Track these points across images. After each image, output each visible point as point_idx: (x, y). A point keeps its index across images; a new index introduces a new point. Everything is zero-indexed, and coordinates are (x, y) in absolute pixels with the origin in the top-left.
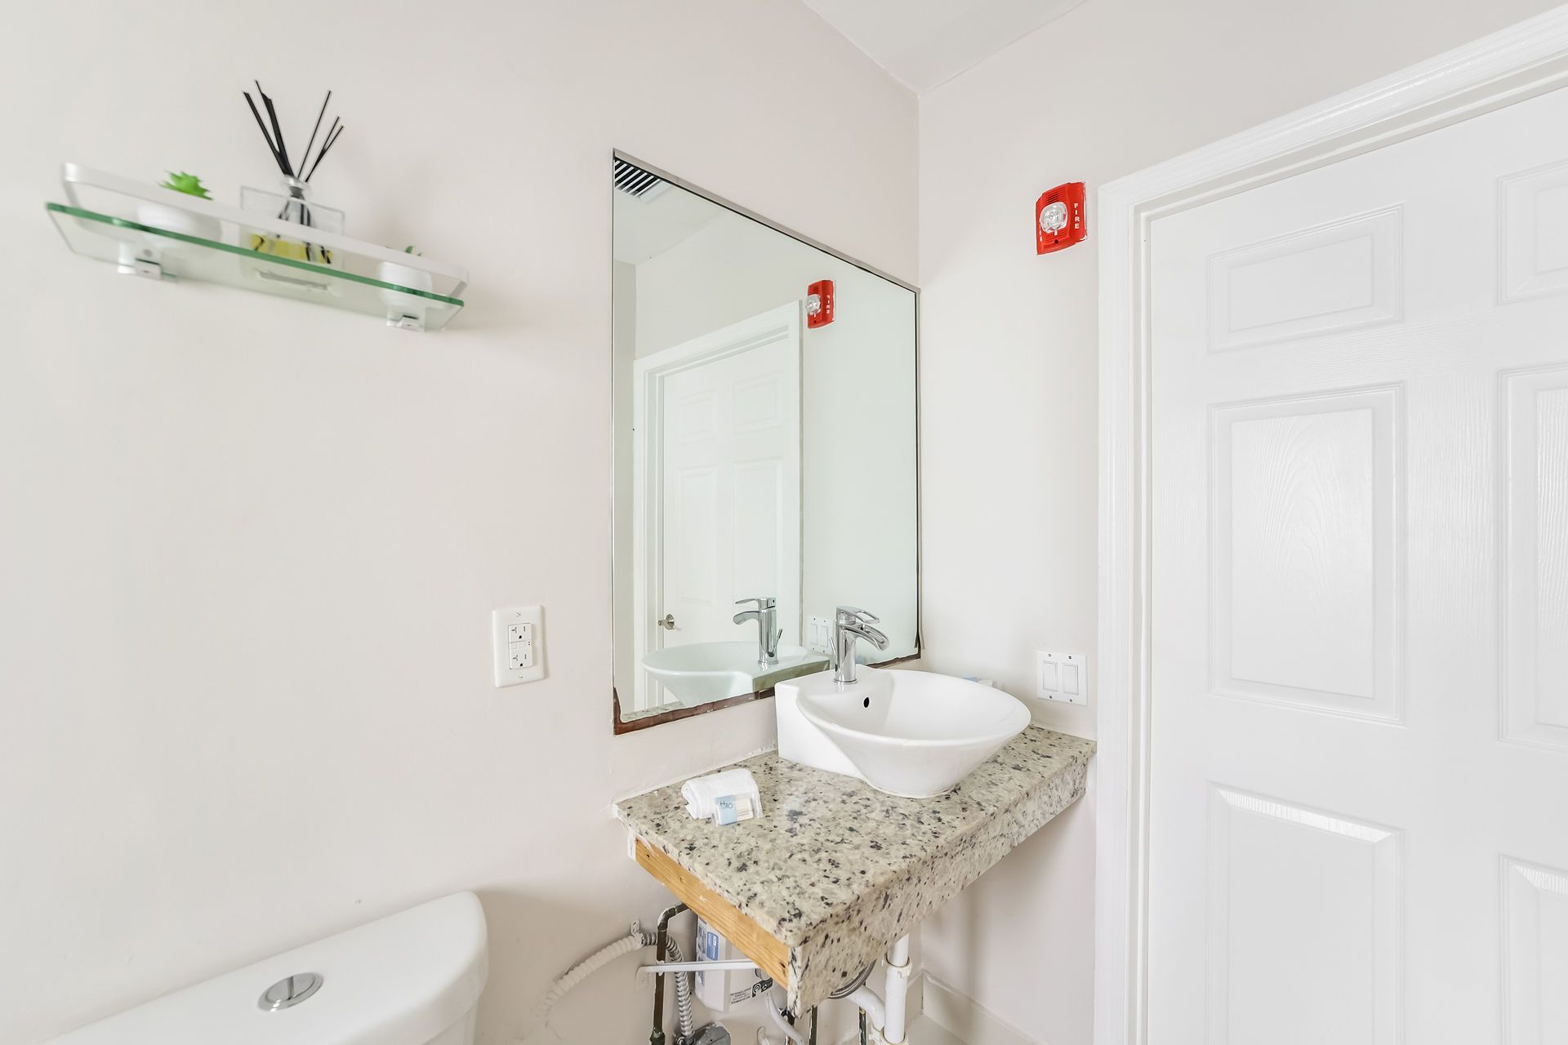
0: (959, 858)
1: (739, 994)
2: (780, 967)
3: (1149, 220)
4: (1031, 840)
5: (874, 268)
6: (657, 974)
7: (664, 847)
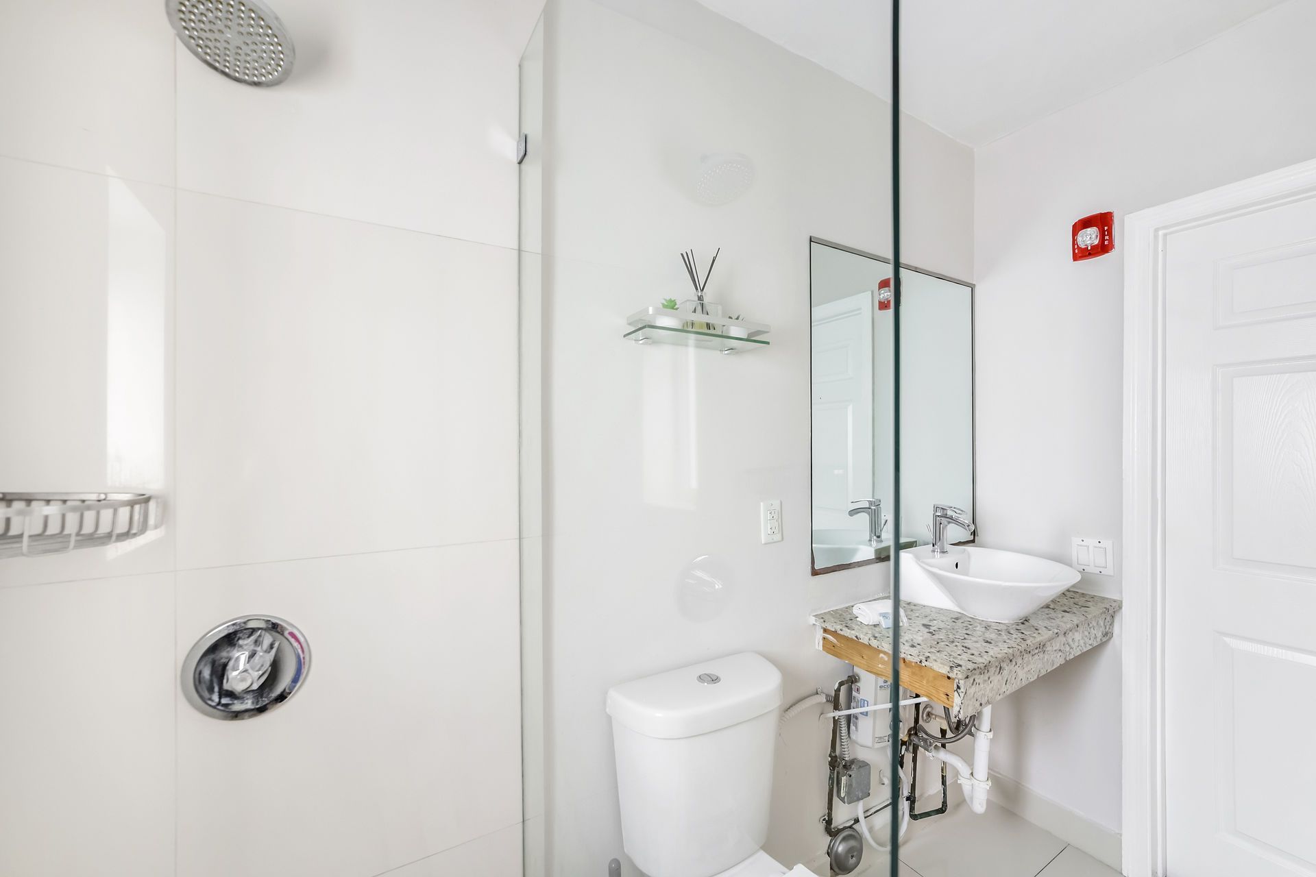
0: (1036, 657)
1: (880, 738)
2: (945, 697)
3: (1165, 235)
4: (1077, 658)
5: (945, 276)
6: (834, 718)
7: (856, 637)
